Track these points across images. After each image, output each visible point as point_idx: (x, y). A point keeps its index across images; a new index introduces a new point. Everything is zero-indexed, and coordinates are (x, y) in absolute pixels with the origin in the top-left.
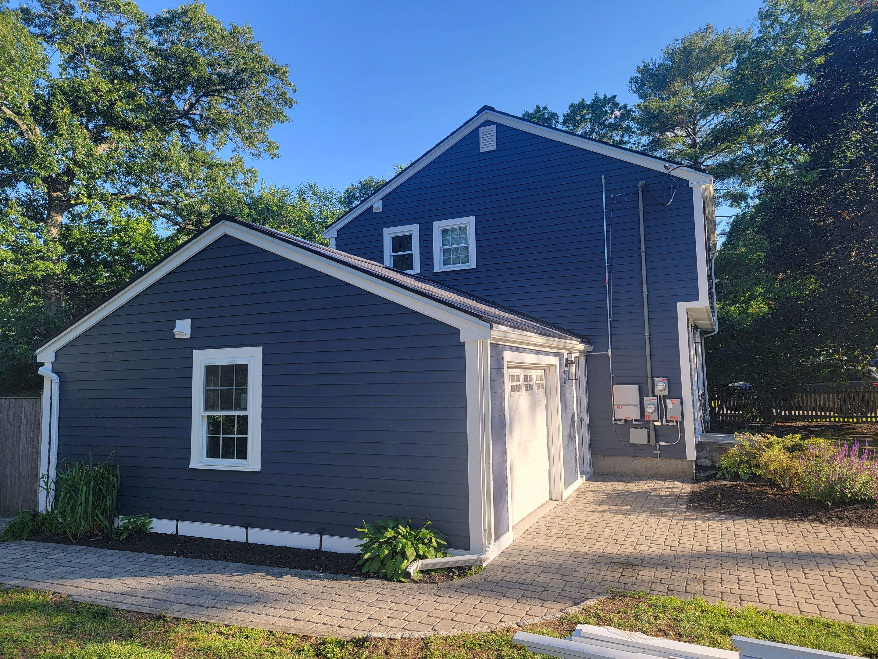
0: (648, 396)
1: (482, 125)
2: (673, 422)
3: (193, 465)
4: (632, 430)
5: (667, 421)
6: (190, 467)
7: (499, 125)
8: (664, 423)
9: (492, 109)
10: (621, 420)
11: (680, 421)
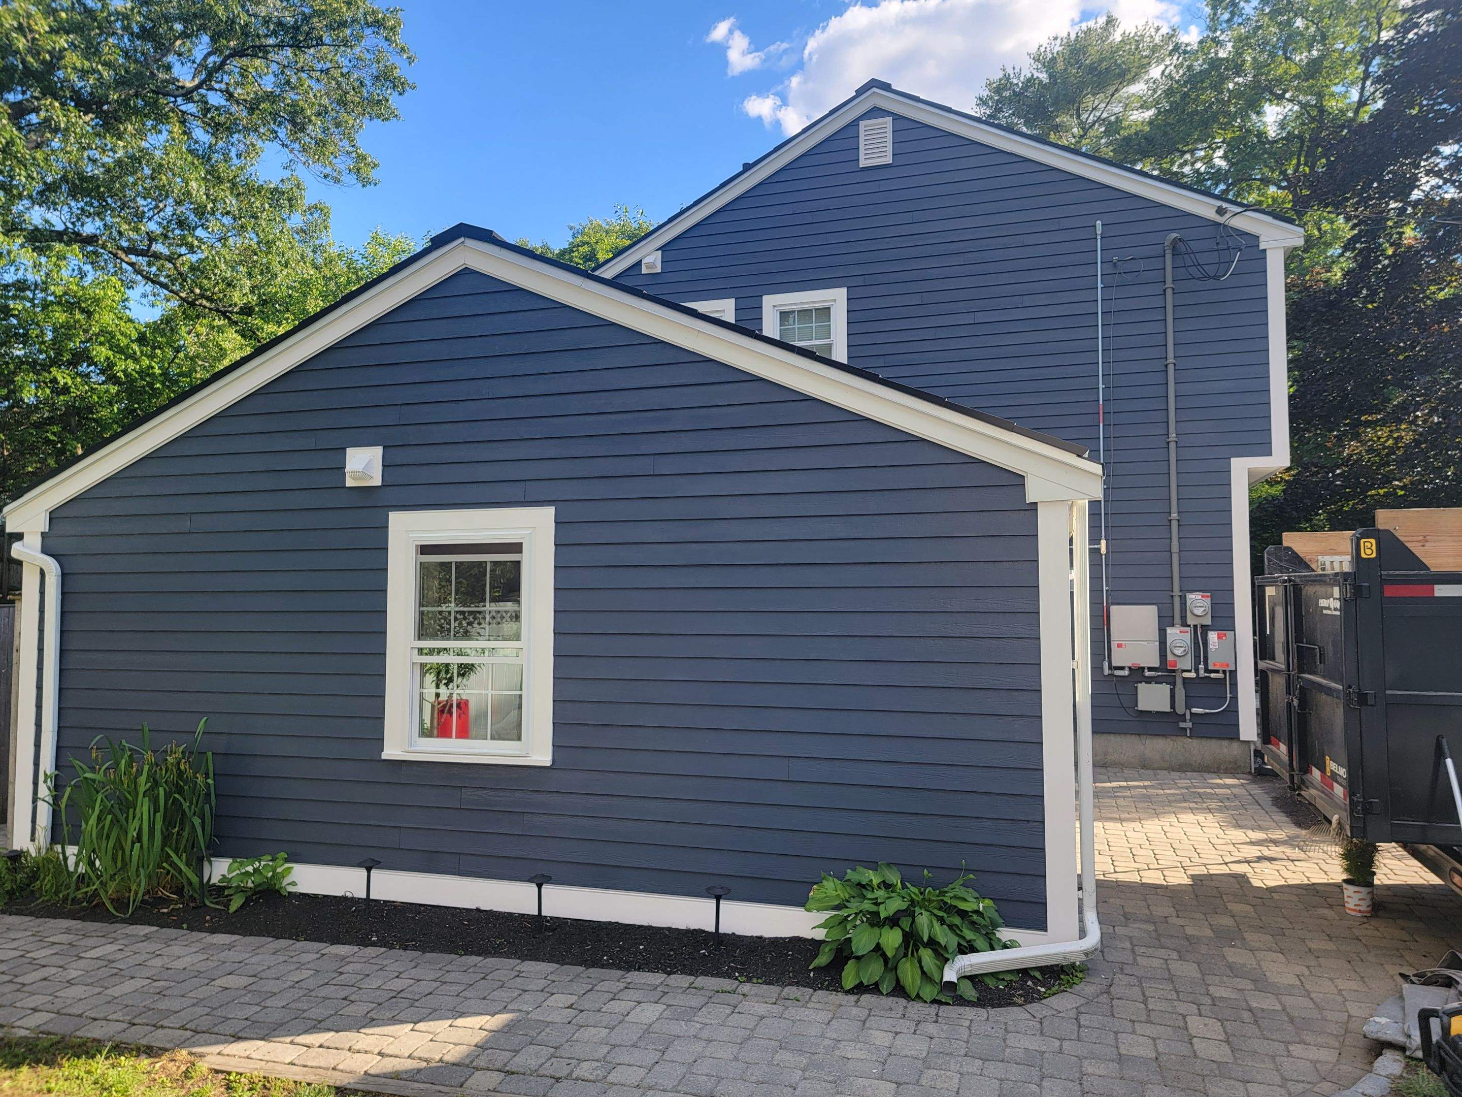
0: (1173, 625)
1: (865, 116)
2: (1217, 672)
3: (391, 751)
4: (1142, 687)
5: (1207, 670)
6: (384, 756)
7: (897, 118)
8: (1202, 673)
9: (886, 87)
10: (1122, 668)
11: (1231, 671)
